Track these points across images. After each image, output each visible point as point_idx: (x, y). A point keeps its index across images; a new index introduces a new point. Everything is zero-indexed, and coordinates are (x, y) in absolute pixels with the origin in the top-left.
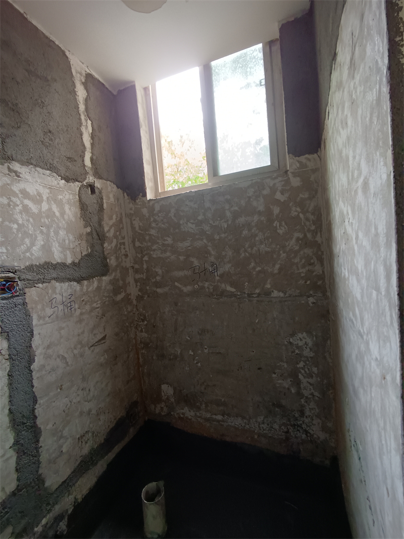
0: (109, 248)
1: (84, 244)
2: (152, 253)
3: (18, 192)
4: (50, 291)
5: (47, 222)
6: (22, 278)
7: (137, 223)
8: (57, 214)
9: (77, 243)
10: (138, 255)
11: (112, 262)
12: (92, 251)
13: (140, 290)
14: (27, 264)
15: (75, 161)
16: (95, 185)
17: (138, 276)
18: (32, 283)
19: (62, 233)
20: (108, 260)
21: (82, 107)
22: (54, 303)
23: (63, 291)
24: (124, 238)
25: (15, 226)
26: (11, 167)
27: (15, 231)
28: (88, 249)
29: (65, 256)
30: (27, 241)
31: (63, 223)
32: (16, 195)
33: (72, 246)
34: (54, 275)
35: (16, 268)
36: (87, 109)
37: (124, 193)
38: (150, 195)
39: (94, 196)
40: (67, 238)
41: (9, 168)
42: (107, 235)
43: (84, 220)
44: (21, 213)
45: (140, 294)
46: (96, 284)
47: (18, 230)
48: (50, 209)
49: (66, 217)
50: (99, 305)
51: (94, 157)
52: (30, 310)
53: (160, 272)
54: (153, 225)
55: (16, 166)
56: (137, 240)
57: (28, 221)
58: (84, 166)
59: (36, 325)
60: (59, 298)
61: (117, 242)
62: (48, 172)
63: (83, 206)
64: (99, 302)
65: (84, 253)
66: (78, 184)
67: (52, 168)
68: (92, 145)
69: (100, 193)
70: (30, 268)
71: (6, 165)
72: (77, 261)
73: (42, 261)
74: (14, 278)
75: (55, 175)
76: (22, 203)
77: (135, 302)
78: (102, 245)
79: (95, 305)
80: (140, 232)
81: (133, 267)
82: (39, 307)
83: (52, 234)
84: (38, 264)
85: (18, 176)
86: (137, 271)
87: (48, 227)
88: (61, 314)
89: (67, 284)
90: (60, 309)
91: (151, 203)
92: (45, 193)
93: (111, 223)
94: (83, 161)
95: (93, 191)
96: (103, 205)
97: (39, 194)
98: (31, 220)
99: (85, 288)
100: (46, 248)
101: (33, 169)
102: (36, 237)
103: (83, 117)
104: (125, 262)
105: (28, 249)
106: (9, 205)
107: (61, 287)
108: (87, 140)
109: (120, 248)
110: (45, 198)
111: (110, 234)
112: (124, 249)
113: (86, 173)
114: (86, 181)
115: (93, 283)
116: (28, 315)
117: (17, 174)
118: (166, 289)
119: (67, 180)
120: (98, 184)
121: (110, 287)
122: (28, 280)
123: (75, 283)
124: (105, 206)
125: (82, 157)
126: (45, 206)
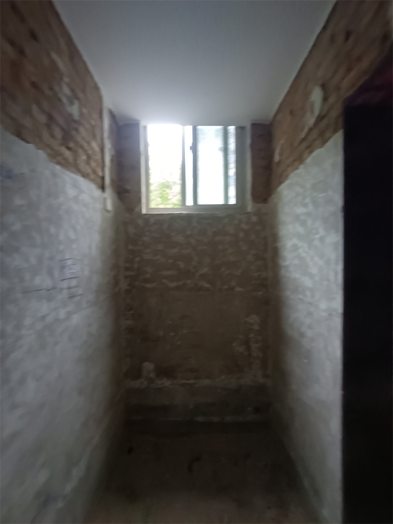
2: (143, 255)
7: (131, 230)
10: (130, 256)
13: (128, 285)
17: (128, 273)
21: (107, 134)
38: (144, 210)
45: (129, 288)
53: (150, 270)
54: (147, 233)
56: (129, 243)
80: (134, 237)
86: (127, 269)
91: (146, 216)
103: (107, 142)
108: (109, 161)
118: (155, 284)
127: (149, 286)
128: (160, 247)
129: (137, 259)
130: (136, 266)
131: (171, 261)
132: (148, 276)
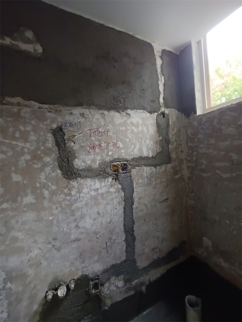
0: (172, 147)
1: (158, 146)
2: (199, 150)
3: (129, 123)
4: (141, 171)
5: (141, 136)
6: (130, 164)
7: (190, 131)
8: (146, 131)
9: (154, 146)
10: (190, 151)
11: (173, 156)
12: (162, 150)
13: (190, 173)
14: (132, 157)
15: (155, 101)
16: (165, 113)
17: (189, 164)
18: (134, 167)
19: (148, 141)
20: (171, 155)
21: (159, 70)
22: (143, 177)
23: (147, 171)
24: (181, 141)
25: (128, 140)
26: (127, 112)
27: (128, 142)
28: (160, 149)
29: (149, 153)
30: (132, 146)
31: (148, 136)
32: (128, 125)
33: (152, 148)
34: (143, 163)
35: (128, 159)
36: (162, 71)
37: (182, 114)
38: (199, 112)
39: (165, 118)
40: (150, 144)
41: (126, 113)
42: (171, 140)
43: (158, 133)
44: (130, 133)
45: (190, 176)
46: (164, 168)
47: (129, 141)
48: (142, 129)
49: (150, 133)
50: (165, 180)
51: (165, 97)
52: (133, 179)
53: (204, 162)
54: (201, 131)
55: (129, 111)
56: (189, 142)
57: (133, 136)
58: (160, 103)
59: (135, 187)
60: (145, 174)
61: (177, 144)
62: (142, 111)
63: (158, 125)
64: (165, 179)
65: (158, 152)
66: (156, 114)
67: (144, 108)
68: (164, 90)
69: (168, 116)
70: (133, 159)
71: (125, 112)
72: (154, 156)
73: (138, 156)
74: (127, 164)
75: (145, 111)
76: (131, 128)
77: (187, 180)
78: (168, 146)
79: (163, 180)
80: (192, 136)
81: (186, 159)
82: (137, 178)
83: (143, 142)
84: (136, 157)
85: (130, 116)
86: (188, 161)
87: (141, 139)
88: (146, 183)
89: (149, 168)
90: (145, 181)
91: (200, 118)
92: (140, 122)
93: (174, 133)
94: (159, 100)
95: (164, 116)
96: (169, 123)
97: (138, 123)
98: (134, 136)
99: (158, 170)
100: (140, 150)
101: (136, 111)
102: (136, 144)
103: (159, 76)
104: (182, 156)
105: (133, 150)
106: (126, 130)
107: (146, 169)
108: (161, 88)
109: (178, 148)
110: (140, 124)
111: (173, 140)
112: (181, 147)
113: (160, 107)
114: (160, 111)
115: (162, 167)
116: (132, 182)
117: (129, 115)
118: (209, 174)
119: (151, 112)
120: (167, 111)
121: (172, 171)
122: (132, 165)
123: (153, 167)
124: (170, 123)
125: (159, 98)
126: (140, 128)
127: (204, 175)
128: (212, 141)
129: (195, 153)
130: (194, 158)
131: (222, 153)
132: (203, 167)
